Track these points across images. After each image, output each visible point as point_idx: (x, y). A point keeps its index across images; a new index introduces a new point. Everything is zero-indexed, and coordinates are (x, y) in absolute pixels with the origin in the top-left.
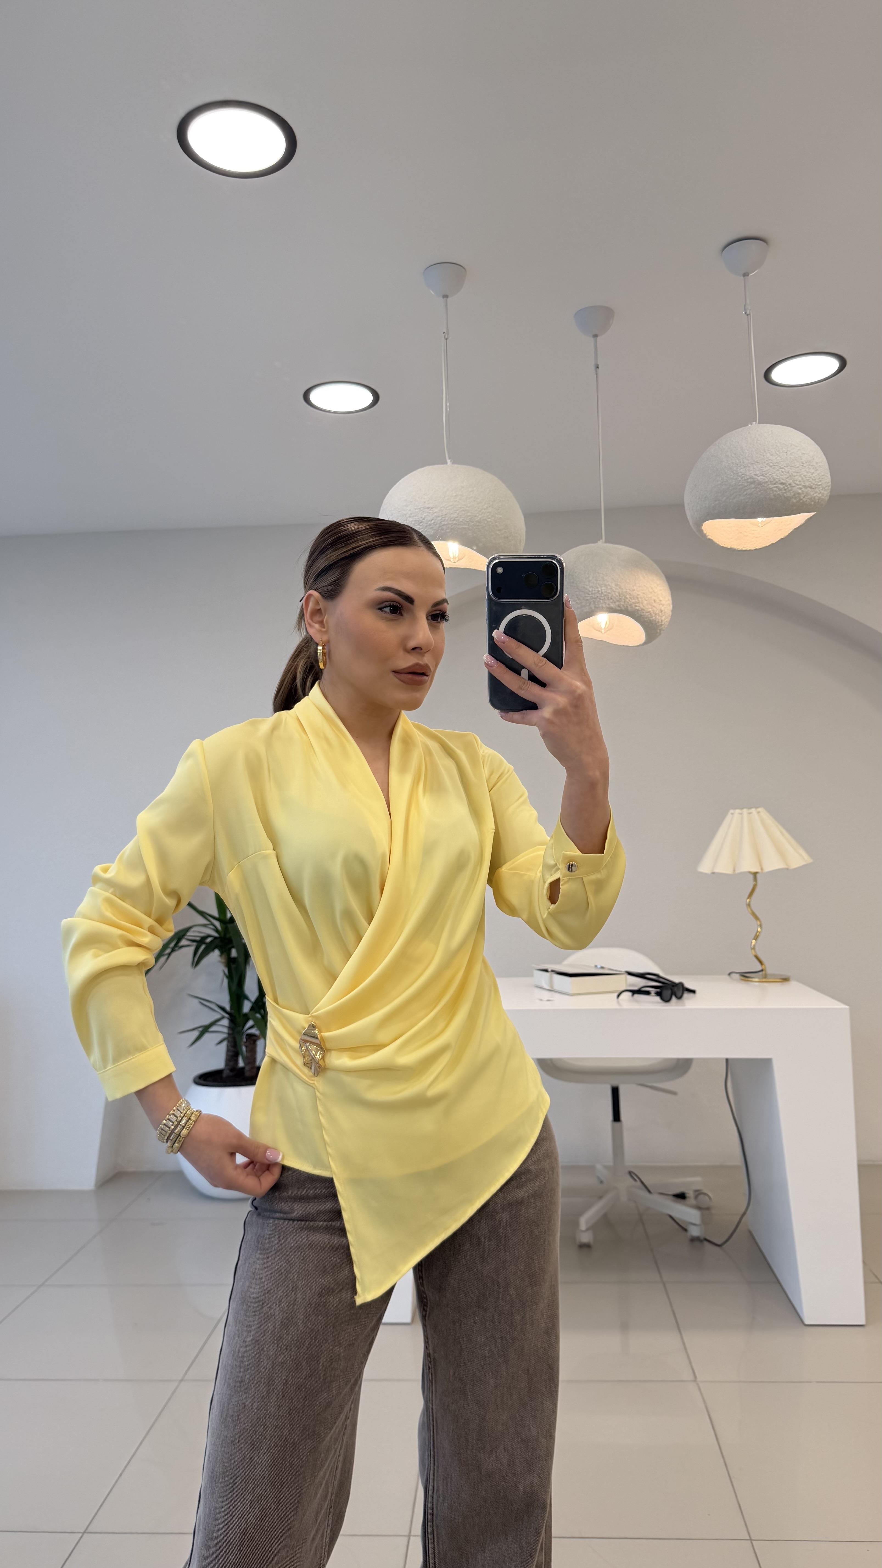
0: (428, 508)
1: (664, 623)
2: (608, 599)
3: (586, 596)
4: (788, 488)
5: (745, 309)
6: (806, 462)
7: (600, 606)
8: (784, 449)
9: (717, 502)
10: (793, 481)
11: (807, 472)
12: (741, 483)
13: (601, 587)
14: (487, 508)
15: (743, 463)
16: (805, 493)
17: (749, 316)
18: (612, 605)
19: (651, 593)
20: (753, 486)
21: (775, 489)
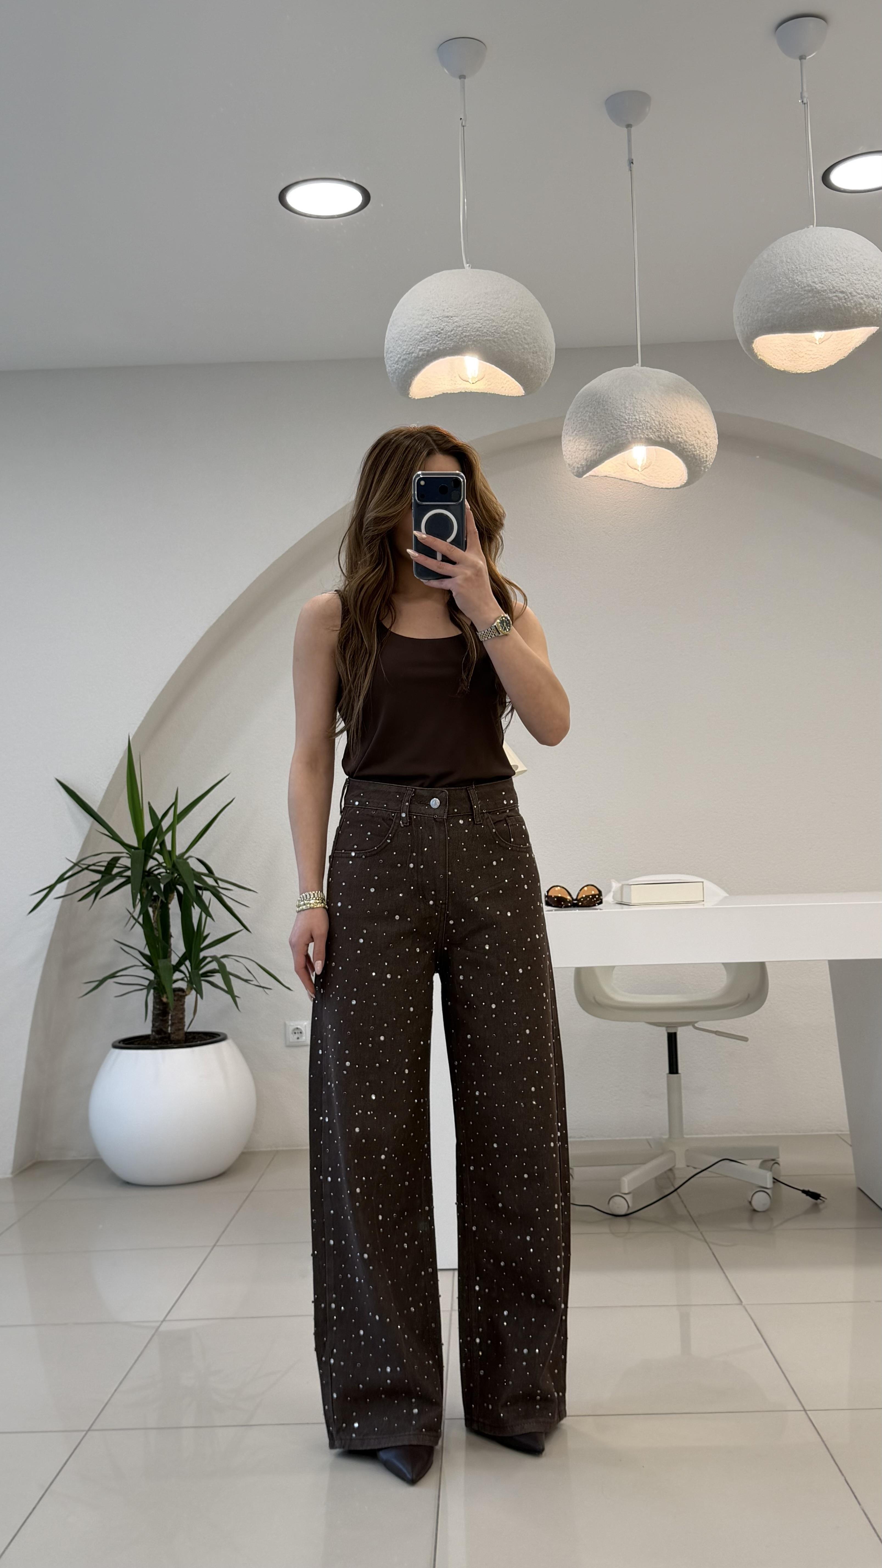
0: (448, 317)
1: (710, 459)
2: (647, 429)
3: (622, 425)
4: (849, 297)
5: (802, 98)
6: (868, 269)
7: (638, 436)
8: (844, 254)
9: (770, 314)
10: (854, 289)
11: (870, 280)
12: (796, 292)
13: (639, 414)
14: (514, 317)
15: (800, 268)
16: (867, 304)
17: (806, 105)
18: (651, 436)
19: (694, 422)
20: (810, 295)
21: (835, 298)
